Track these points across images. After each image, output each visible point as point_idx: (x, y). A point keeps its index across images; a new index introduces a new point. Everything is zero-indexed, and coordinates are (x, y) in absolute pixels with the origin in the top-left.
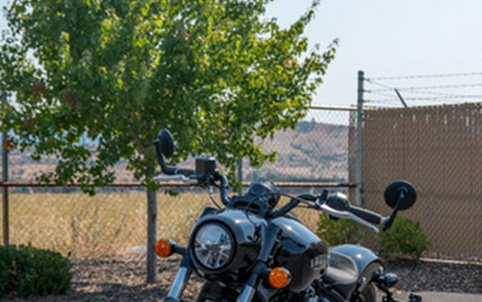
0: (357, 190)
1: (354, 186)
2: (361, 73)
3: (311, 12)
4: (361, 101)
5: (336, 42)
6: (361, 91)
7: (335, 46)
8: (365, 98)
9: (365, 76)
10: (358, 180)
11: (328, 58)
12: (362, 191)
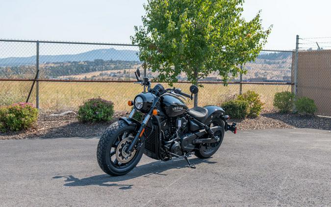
0: (295, 86)
1: (293, 84)
2: (298, 36)
3: (258, 15)
4: (297, 48)
5: (272, 26)
6: (297, 43)
7: (271, 28)
8: (299, 47)
9: (299, 37)
10: (295, 82)
11: (268, 32)
12: (297, 86)
